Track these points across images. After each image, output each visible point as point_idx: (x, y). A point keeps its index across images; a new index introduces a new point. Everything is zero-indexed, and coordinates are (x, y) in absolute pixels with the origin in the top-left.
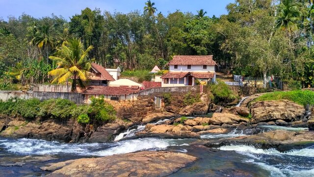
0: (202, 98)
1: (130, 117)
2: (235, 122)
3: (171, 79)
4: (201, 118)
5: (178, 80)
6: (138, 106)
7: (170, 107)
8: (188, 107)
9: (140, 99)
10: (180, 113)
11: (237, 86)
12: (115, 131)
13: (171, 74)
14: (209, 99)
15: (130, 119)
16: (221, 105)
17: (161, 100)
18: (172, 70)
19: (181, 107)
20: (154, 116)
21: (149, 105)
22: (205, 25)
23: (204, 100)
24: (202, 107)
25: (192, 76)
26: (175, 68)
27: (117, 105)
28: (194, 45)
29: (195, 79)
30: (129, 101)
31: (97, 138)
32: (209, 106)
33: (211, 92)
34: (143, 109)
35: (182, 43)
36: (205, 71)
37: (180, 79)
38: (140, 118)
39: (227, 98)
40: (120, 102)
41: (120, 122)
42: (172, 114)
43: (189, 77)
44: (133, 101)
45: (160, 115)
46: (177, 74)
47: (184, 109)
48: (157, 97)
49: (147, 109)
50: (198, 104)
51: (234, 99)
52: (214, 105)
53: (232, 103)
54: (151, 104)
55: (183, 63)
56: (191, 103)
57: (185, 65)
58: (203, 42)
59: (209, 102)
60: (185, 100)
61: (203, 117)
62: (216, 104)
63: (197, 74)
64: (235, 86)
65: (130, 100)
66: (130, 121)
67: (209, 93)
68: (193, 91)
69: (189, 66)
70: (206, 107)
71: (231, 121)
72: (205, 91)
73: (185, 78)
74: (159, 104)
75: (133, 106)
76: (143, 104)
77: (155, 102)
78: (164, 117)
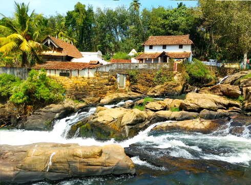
0: (176, 78)
1: (85, 97)
2: (220, 106)
3: (146, 59)
4: (171, 100)
5: (153, 60)
6: (95, 84)
7: (136, 86)
8: (158, 87)
9: (97, 76)
10: (148, 94)
11: (215, 66)
12: (57, 114)
13: (146, 55)
14: (183, 78)
15: (84, 99)
16: (197, 86)
17: (125, 78)
18: (147, 51)
19: (150, 86)
20: (115, 96)
21: (110, 83)
22: (183, 13)
23: (178, 79)
24: (174, 86)
25: (167, 56)
26: (150, 49)
27: (68, 82)
28: (171, 30)
29: (170, 58)
30: (83, 78)
31: (33, 122)
32: (184, 87)
33: (187, 72)
34: (102, 88)
35: (160, 29)
36: (181, 51)
37: (154, 59)
38: (97, 99)
39: (203, 78)
40: (70, 78)
41: (69, 103)
42: (138, 95)
43: (164, 57)
44: (89, 78)
45: (122, 95)
46: (151, 55)
47: (153, 89)
48: (120, 74)
49: (107, 88)
50: (170, 83)
51: (211, 80)
52: (189, 85)
53: (209, 84)
54: (112, 82)
55: (158, 43)
56: (162, 82)
57: (161, 45)
58: (180, 27)
59: (183, 82)
60: (154, 79)
61: (174, 98)
62: (191, 85)
63: (172, 54)
64: (212, 66)
65: (85, 77)
66: (84, 101)
67: (184, 72)
68: (165, 69)
69: (164, 47)
70: (180, 88)
71: (214, 105)
72: (180, 70)
73: (159, 58)
74: (123, 82)
75: (89, 84)
76: (101, 81)
77: (118, 80)
78: (127, 98)
